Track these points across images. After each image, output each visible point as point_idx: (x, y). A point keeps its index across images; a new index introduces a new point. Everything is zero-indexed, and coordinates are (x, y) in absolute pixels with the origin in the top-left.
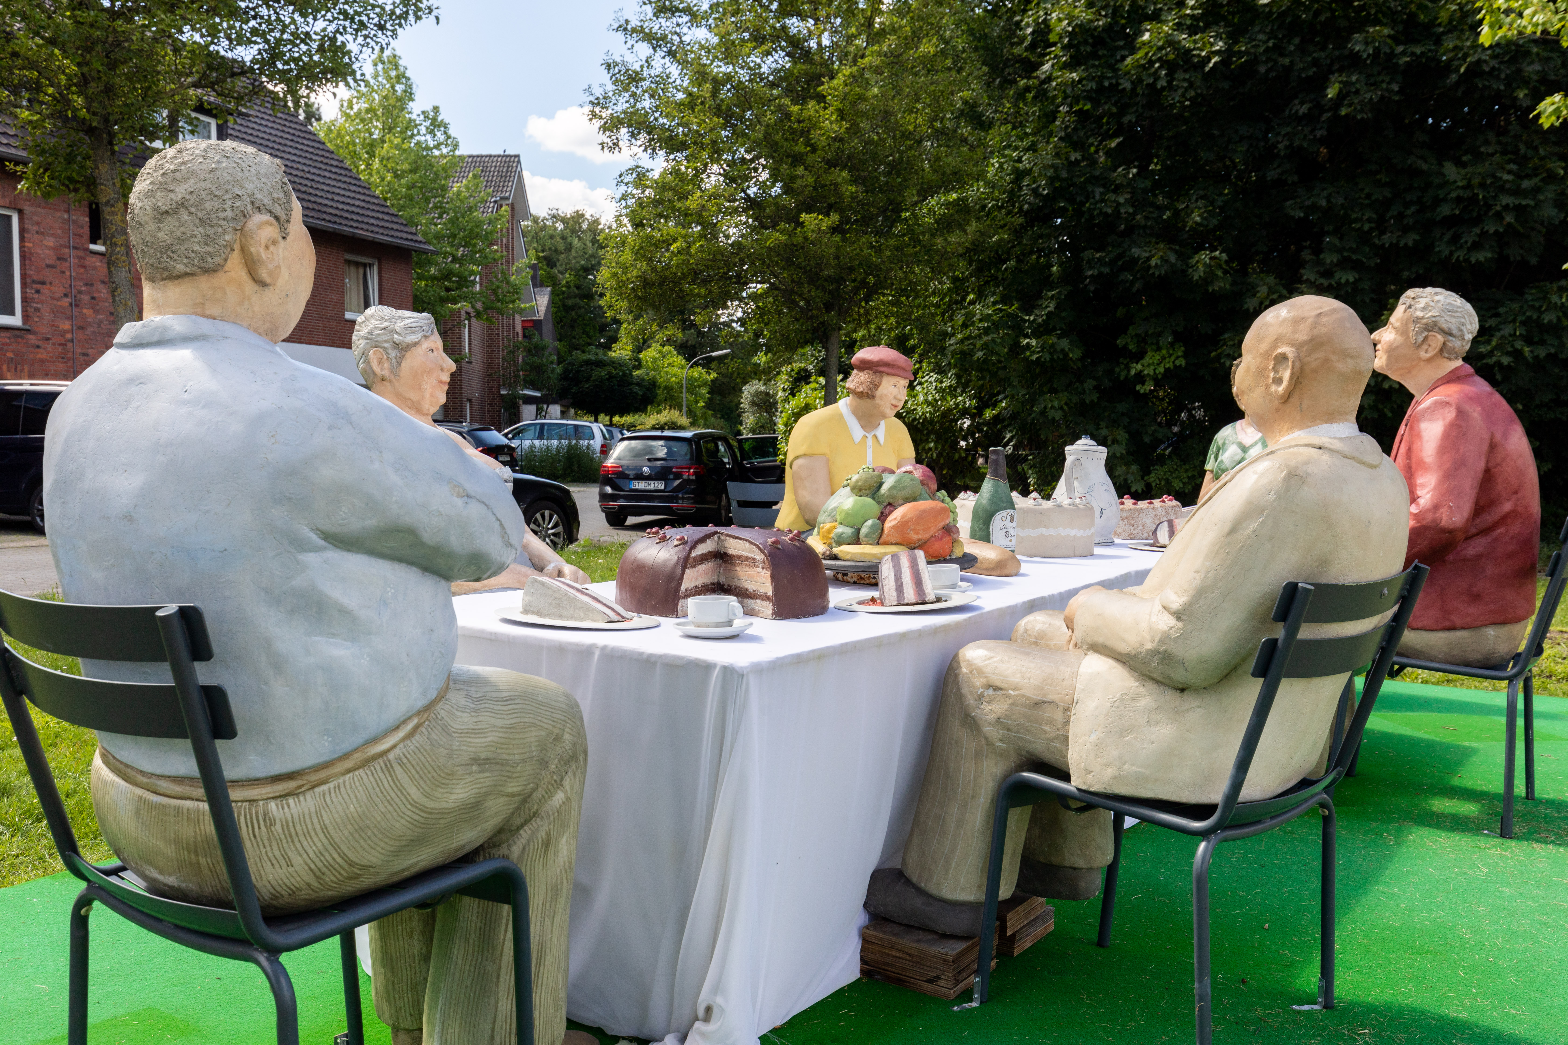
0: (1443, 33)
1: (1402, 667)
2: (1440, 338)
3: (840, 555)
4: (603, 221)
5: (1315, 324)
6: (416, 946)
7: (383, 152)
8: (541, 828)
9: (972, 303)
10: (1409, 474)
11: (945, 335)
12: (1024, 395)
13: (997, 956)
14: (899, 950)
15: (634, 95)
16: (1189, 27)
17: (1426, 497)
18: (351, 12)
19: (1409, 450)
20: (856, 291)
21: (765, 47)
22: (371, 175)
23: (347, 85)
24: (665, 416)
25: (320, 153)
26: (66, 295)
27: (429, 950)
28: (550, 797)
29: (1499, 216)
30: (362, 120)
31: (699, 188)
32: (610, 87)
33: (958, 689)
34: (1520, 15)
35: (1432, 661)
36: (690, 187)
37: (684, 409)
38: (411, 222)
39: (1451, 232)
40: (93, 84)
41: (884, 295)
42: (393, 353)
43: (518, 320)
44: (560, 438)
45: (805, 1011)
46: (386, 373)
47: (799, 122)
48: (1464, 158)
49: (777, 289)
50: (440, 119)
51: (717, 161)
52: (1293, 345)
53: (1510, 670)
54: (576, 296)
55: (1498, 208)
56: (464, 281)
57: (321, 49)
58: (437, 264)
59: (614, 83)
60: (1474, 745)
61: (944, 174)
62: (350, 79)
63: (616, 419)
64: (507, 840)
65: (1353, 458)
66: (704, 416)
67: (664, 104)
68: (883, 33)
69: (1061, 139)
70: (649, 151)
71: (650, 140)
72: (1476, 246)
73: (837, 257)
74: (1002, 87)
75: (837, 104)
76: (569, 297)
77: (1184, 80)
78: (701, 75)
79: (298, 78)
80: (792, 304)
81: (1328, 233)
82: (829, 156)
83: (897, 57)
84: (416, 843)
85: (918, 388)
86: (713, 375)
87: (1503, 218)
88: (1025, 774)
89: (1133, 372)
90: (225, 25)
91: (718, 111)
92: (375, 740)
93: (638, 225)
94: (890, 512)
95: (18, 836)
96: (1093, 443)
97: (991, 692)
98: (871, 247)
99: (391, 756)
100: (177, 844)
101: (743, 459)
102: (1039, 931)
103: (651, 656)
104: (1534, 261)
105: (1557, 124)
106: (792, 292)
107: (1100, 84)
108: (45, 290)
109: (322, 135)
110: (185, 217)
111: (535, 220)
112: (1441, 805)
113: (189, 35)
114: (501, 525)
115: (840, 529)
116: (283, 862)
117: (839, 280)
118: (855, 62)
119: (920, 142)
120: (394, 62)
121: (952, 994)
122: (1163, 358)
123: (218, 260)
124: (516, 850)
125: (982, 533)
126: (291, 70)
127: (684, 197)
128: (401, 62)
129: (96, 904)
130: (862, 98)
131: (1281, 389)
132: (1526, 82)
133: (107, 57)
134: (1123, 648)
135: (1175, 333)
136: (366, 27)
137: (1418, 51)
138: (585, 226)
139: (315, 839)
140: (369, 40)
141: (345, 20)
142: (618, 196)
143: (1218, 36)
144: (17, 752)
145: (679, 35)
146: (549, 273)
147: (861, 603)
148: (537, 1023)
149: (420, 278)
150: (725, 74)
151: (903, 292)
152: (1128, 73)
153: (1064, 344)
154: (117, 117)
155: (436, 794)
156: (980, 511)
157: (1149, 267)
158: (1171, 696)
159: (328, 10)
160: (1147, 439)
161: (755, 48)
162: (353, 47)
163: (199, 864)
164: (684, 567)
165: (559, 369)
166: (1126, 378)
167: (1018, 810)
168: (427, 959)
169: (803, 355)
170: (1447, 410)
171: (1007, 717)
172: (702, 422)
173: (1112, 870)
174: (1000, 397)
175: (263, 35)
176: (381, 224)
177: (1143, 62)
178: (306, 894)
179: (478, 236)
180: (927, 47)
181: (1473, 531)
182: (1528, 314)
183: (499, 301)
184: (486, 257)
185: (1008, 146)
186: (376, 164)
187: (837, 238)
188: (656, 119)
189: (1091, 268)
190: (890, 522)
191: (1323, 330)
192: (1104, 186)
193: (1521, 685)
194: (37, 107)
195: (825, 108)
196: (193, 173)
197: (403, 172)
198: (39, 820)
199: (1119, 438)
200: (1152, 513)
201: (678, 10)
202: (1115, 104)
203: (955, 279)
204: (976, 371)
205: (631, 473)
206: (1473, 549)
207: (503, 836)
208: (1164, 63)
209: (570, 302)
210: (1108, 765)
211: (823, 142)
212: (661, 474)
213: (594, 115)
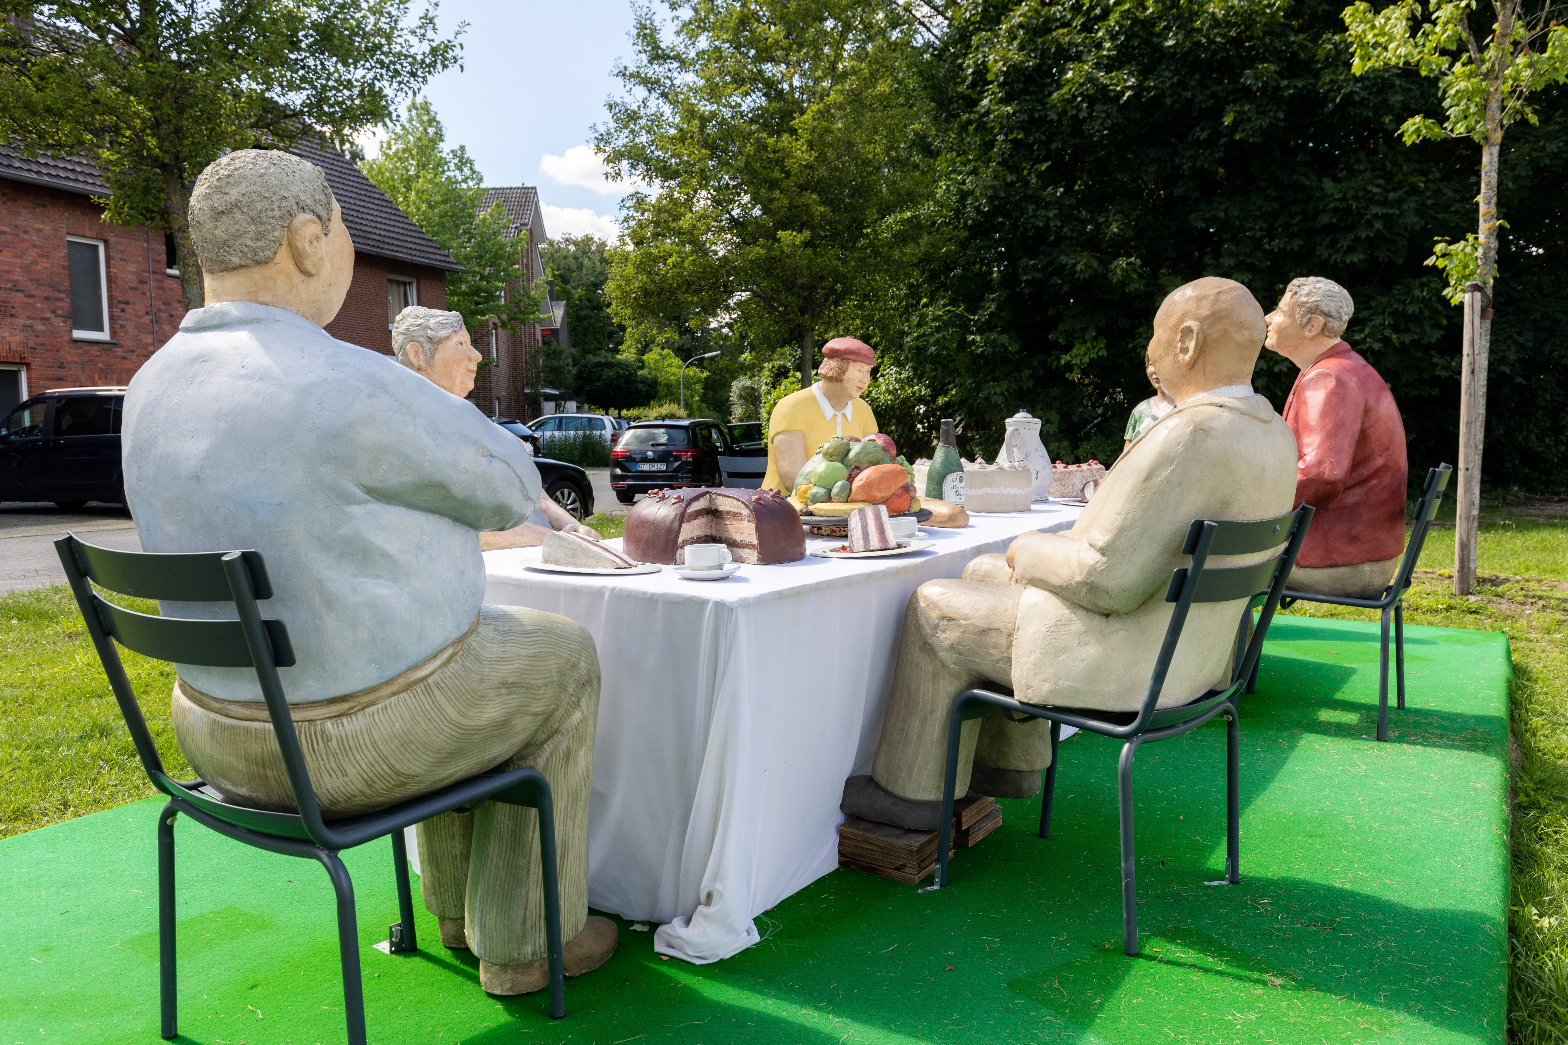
0: (1321, 69)
1: (1294, 600)
2: (1322, 319)
3: (815, 512)
4: (609, 243)
5: (1216, 301)
6: (458, 847)
7: (419, 186)
8: (562, 743)
9: (924, 306)
10: (1298, 434)
11: (903, 334)
12: (971, 384)
13: (955, 847)
14: (871, 844)
15: (632, 131)
16: (1106, 66)
17: (1311, 454)
18: (387, 61)
19: (1297, 415)
20: (826, 297)
21: (743, 89)
22: (409, 206)
23: (385, 125)
24: (666, 409)
25: (364, 187)
26: (147, 313)
27: (469, 851)
28: (569, 716)
29: (1369, 223)
30: (400, 159)
31: (691, 211)
32: (612, 125)
33: (917, 621)
34: (1386, 49)
35: (1318, 594)
36: (683, 209)
37: (682, 403)
38: (444, 246)
39: (1330, 238)
40: (165, 127)
41: (850, 300)
42: (427, 346)
43: (538, 329)
44: (576, 429)
45: (792, 896)
46: (422, 364)
47: (775, 152)
48: (1340, 175)
49: (758, 296)
50: (466, 156)
51: (706, 187)
52: (1197, 319)
53: (1384, 599)
54: (587, 308)
55: (1369, 217)
56: (491, 297)
57: (361, 94)
58: (467, 282)
59: (616, 121)
60: (1353, 666)
61: (899, 195)
62: (387, 120)
63: (624, 412)
64: (533, 754)
65: (1249, 415)
66: (700, 408)
67: (660, 141)
68: (845, 75)
69: (999, 163)
70: (647, 179)
71: (647, 171)
72: (1351, 250)
73: (809, 268)
74: (947, 120)
75: (807, 136)
76: (581, 309)
77: (1103, 111)
78: (690, 113)
79: (343, 118)
80: (772, 309)
81: (1226, 241)
82: (801, 181)
83: (858, 95)
84: (454, 755)
85: (881, 379)
86: (706, 374)
87: (1373, 225)
88: (975, 691)
89: (1063, 362)
90: (277, 74)
91: (705, 144)
92: (416, 667)
93: (638, 243)
94: (857, 474)
95: (116, 769)
96: (1029, 415)
97: (945, 622)
98: (839, 259)
99: (430, 681)
100: (247, 760)
101: (733, 443)
102: (989, 826)
103: (653, 594)
104: (1400, 261)
105: (1418, 142)
106: (772, 298)
107: (1031, 115)
108: (129, 309)
109: (365, 172)
110: (239, 216)
111: (551, 243)
112: (1326, 715)
113: (246, 84)
114: (521, 481)
115: (815, 490)
116: (339, 773)
117: (812, 288)
118: (822, 99)
119: (878, 169)
120: (425, 107)
121: (917, 879)
122: (1088, 350)
123: (268, 253)
124: (541, 762)
125: (936, 491)
126: (335, 112)
127: (677, 218)
128: (432, 108)
129: (180, 815)
130: (828, 131)
131: (1187, 357)
132: (1391, 109)
133: (176, 102)
134: (1057, 581)
135: (1098, 329)
136: (400, 75)
137: (1300, 85)
138: (594, 248)
139: (366, 752)
140: (402, 86)
141: (382, 68)
142: (622, 218)
143: (1132, 74)
144: (113, 699)
145: (670, 79)
146: (564, 289)
147: (833, 551)
148: (562, 909)
149: (453, 294)
150: (710, 112)
151: (866, 297)
152: (1055, 106)
153: (1004, 339)
154: (185, 154)
155: (470, 713)
156: (934, 474)
157: (1075, 272)
158: (1098, 621)
159: (367, 60)
160: (1075, 419)
161: (735, 90)
162: (389, 92)
163: (267, 777)
164: (681, 522)
165: (574, 371)
166: (1057, 367)
167: (970, 722)
168: (467, 858)
169: (782, 354)
170: (1328, 380)
171: (959, 643)
172: (698, 414)
173: (1050, 772)
174: (950, 386)
175: (311, 83)
176: (418, 247)
177: (1067, 96)
178: (359, 800)
179: (501, 257)
180: (883, 87)
181: (1351, 482)
182: (1395, 306)
183: (521, 312)
184: (509, 275)
185: (954, 171)
186: (413, 196)
187: (809, 251)
188: (652, 152)
189: (1026, 274)
190: (857, 483)
191: (1223, 306)
192: (1036, 203)
193: (1392, 613)
194: (116, 147)
195: (797, 140)
196: (245, 178)
197: (436, 202)
198: (134, 756)
199: (1052, 418)
200: (1080, 475)
201: (669, 57)
202: (1044, 133)
203: (910, 286)
204: (930, 363)
205: (638, 457)
206: (1352, 498)
207: (529, 750)
208: (1085, 97)
209: (582, 313)
210: (1045, 681)
211: (795, 169)
212: (663, 457)
213: (599, 149)
